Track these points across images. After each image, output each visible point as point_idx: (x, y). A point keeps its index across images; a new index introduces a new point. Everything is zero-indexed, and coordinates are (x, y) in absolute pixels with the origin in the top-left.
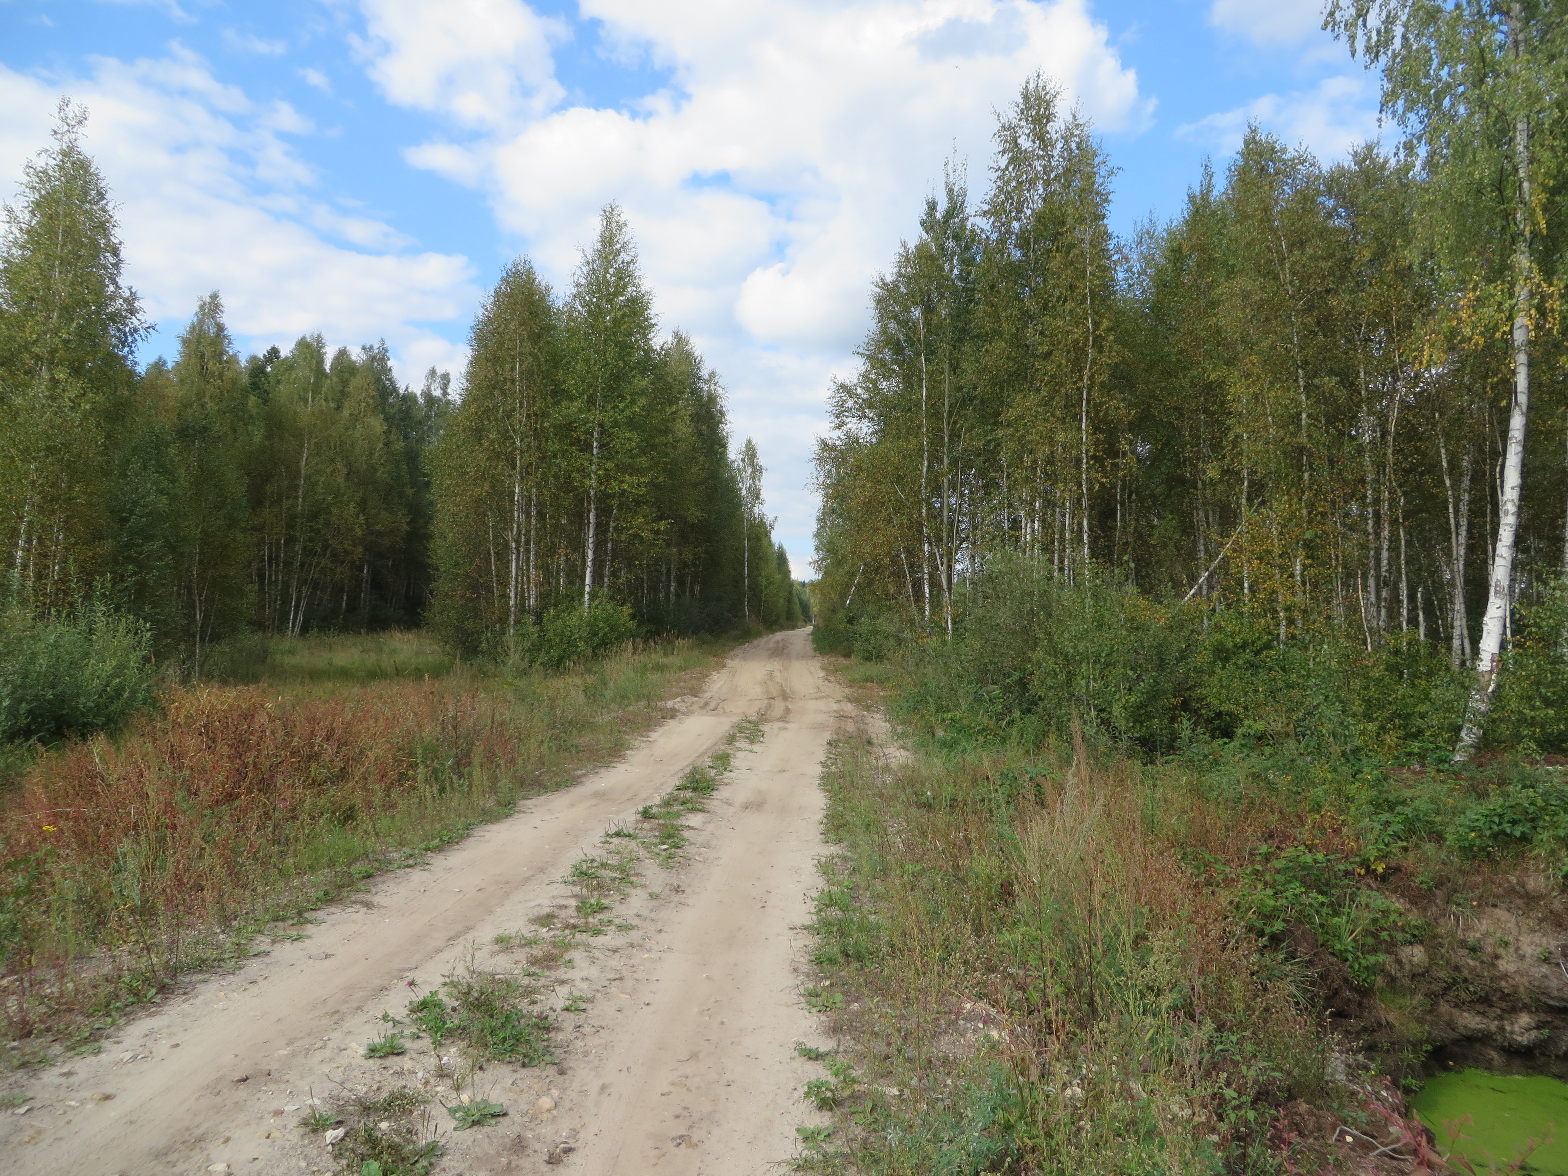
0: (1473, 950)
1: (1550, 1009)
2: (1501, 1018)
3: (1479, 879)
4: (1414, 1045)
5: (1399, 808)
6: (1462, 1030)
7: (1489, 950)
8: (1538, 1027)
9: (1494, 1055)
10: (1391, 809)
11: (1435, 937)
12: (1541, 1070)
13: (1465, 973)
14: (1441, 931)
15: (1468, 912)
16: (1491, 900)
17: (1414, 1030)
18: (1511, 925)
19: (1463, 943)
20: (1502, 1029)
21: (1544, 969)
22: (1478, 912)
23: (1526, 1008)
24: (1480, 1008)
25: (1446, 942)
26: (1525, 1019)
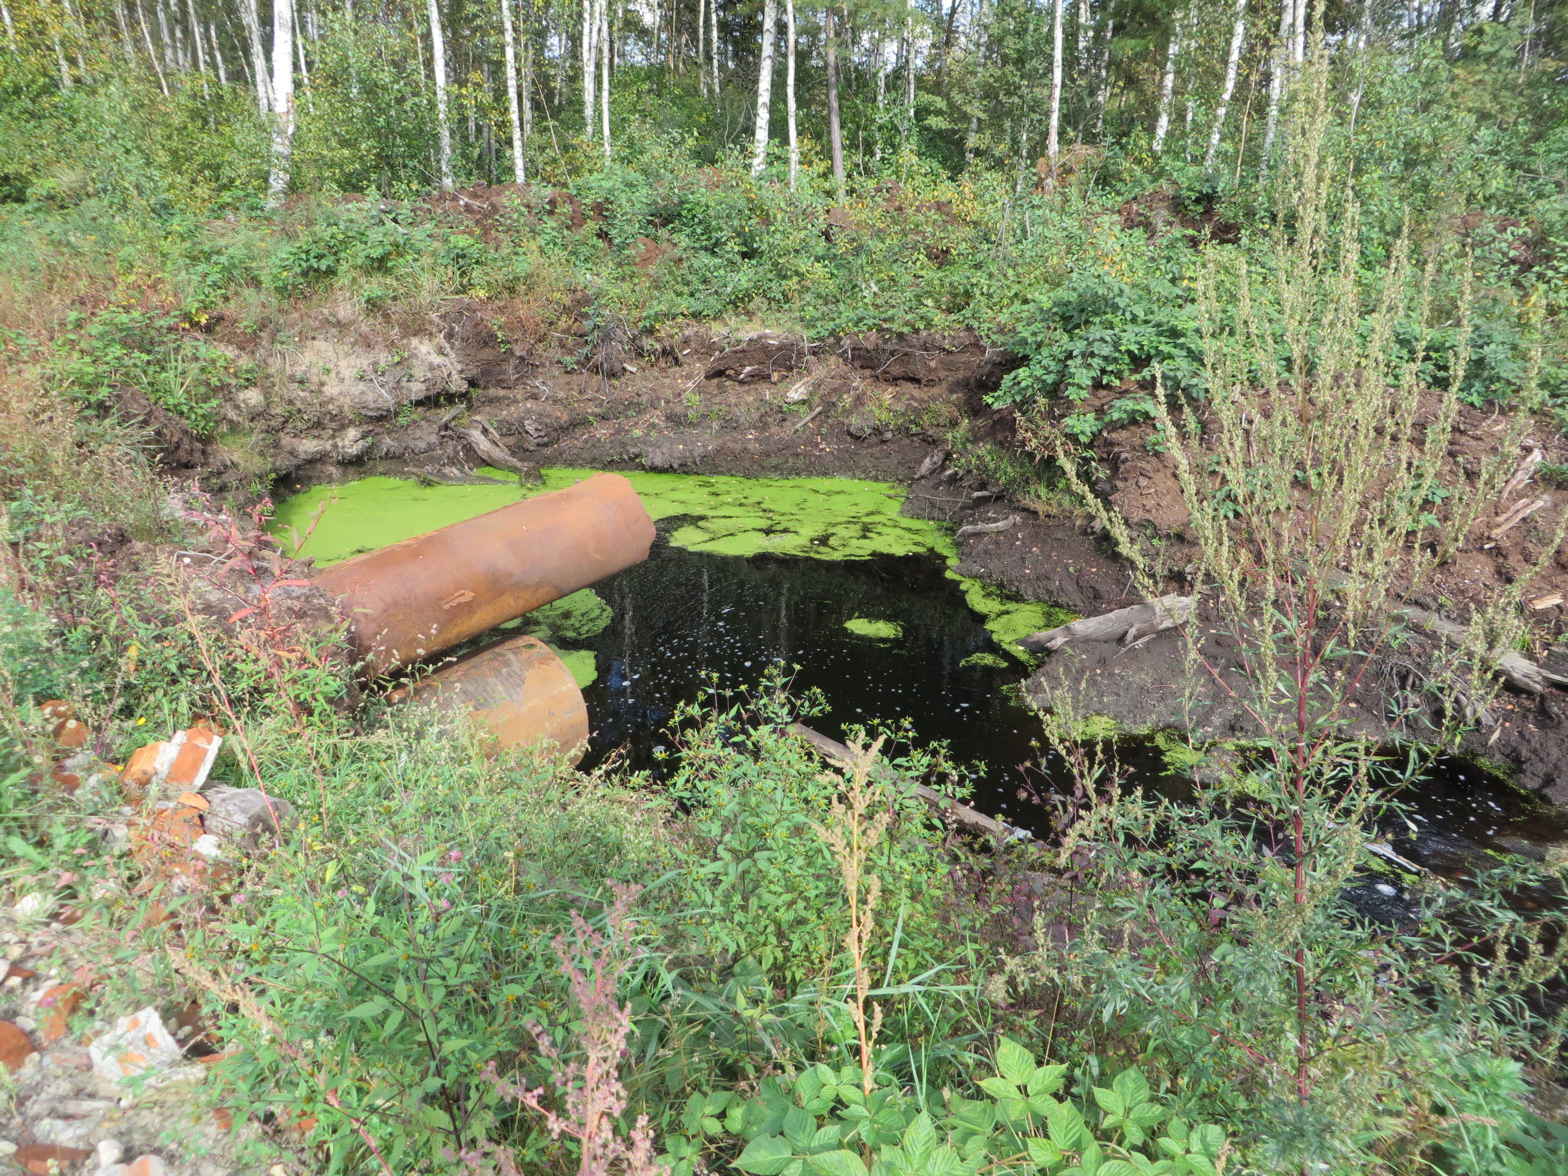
0: (301, 382)
1: (371, 420)
2: (333, 437)
3: (296, 315)
4: (261, 477)
5: (214, 258)
6: (303, 456)
7: (315, 379)
8: (363, 438)
9: (333, 469)
10: (208, 259)
11: (268, 377)
12: (371, 473)
13: (299, 404)
14: (272, 370)
15: (291, 348)
16: (311, 334)
17: (257, 464)
18: (331, 354)
19: (292, 378)
20: (335, 446)
21: (362, 386)
22: (301, 346)
23: (351, 422)
24: (316, 432)
25: (277, 380)
26: (352, 433)
